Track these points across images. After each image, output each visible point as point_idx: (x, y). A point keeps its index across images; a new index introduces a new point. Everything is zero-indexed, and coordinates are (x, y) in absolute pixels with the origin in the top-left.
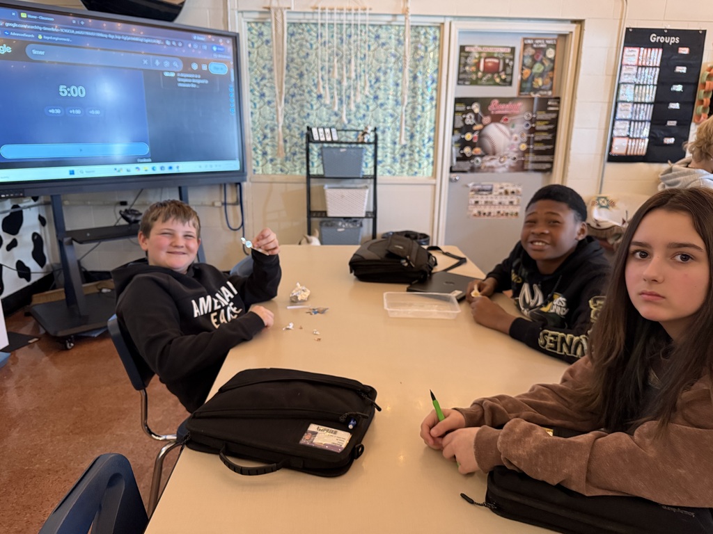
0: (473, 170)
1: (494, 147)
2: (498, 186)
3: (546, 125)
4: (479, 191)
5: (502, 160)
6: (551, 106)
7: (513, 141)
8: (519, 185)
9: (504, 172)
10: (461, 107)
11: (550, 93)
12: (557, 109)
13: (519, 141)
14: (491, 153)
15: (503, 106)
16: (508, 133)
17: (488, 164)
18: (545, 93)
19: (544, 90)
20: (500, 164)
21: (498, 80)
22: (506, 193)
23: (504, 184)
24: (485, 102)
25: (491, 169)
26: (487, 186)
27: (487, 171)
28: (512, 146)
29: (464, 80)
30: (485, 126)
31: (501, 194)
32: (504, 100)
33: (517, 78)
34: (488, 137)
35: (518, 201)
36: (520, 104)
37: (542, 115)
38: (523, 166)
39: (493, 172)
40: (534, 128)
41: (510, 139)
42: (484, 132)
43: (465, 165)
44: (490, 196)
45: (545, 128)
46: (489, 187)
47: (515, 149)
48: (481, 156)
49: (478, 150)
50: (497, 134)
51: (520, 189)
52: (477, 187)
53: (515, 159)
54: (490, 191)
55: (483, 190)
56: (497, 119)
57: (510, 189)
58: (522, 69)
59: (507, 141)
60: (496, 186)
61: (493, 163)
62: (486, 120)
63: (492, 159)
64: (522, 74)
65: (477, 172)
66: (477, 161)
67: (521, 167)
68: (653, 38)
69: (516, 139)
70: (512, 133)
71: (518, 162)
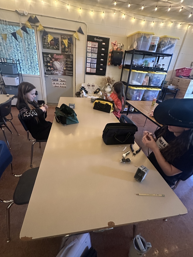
0: (52, 74)
1: (57, 68)
2: (60, 79)
3: (70, 62)
4: (54, 80)
5: (59, 72)
6: (71, 57)
7: (62, 67)
8: (65, 79)
9: (60, 75)
10: (45, 55)
11: (70, 53)
12: (72, 58)
13: (63, 67)
14: (56, 70)
15: (57, 56)
16: (60, 64)
17: (56, 73)
18: (69, 53)
19: (68, 52)
20: (59, 73)
21: (55, 48)
22: (62, 81)
23: (61, 79)
24: (52, 54)
25: (57, 74)
26: (56, 78)
27: (56, 75)
28: (61, 68)
29: (45, 47)
30: (53, 61)
31: (60, 81)
32: (57, 54)
33: (60, 48)
34: (55, 65)
35: (65, 83)
36: (62, 56)
37: (68, 60)
38: (65, 74)
39: (57, 75)
40: (67, 63)
41: (61, 66)
42: (53, 63)
43: (50, 73)
44: (57, 82)
45: (70, 63)
46: (57, 79)
47: (63, 69)
48: (54, 70)
49: (52, 68)
50: (57, 64)
51: (65, 80)
52: (54, 79)
53: (63, 72)
54: (57, 80)
55: (56, 80)
56: (56, 60)
57: (63, 80)
58: (62, 45)
59: (60, 66)
60: (59, 79)
61: (57, 72)
62: (53, 60)
63: (56, 71)
64: (62, 47)
65: (53, 75)
66: (53, 72)
67: (64, 74)
68: (95, 39)
69: (62, 66)
70: (61, 64)
71: (64, 73)
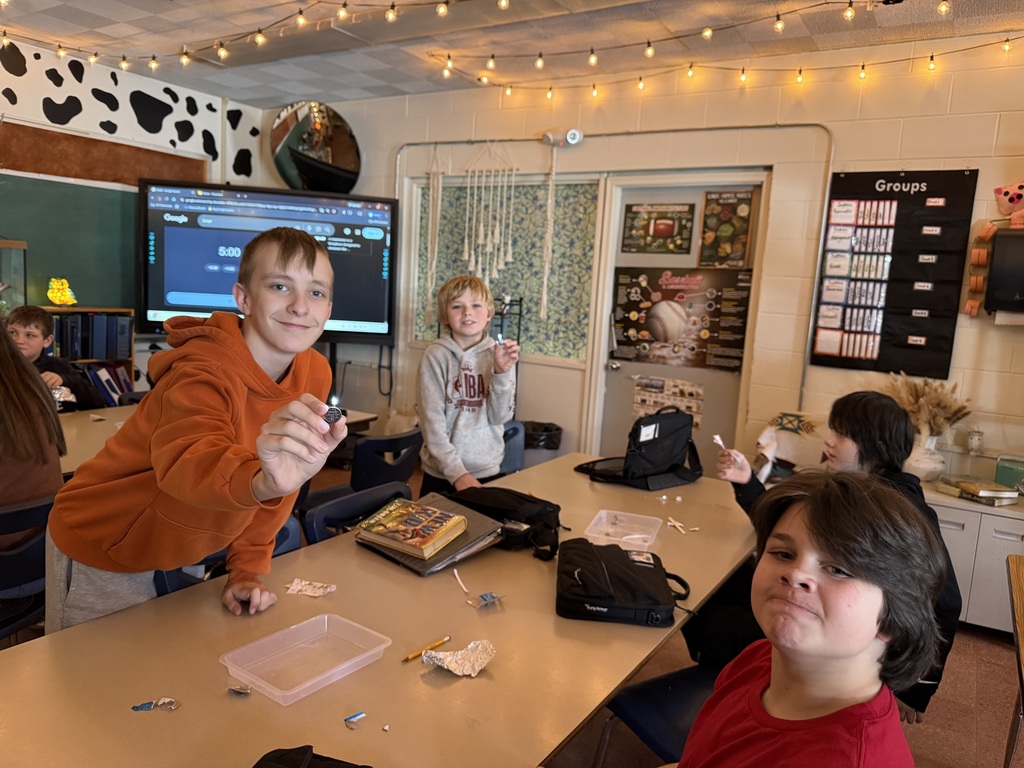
0: (639, 358)
1: (665, 331)
2: (672, 384)
3: (735, 306)
4: (646, 387)
5: (676, 349)
6: (742, 281)
7: (690, 326)
8: (700, 385)
9: (678, 366)
10: (624, 279)
11: (741, 263)
12: (748, 285)
13: (698, 326)
14: (662, 339)
15: (677, 280)
16: (684, 314)
17: (658, 353)
18: (735, 263)
19: (733, 259)
20: (674, 355)
21: (671, 246)
22: (682, 393)
23: (679, 382)
24: (654, 274)
25: (662, 360)
26: (656, 379)
27: (657, 362)
28: (688, 332)
29: (630, 246)
30: (654, 304)
31: (674, 394)
32: (678, 272)
33: (697, 243)
34: (658, 318)
35: (698, 408)
36: (699, 277)
37: (729, 293)
38: (704, 360)
39: (664, 363)
40: (719, 309)
41: (687, 322)
42: (653, 311)
43: (630, 351)
44: (660, 395)
45: (733, 310)
46: (660, 383)
47: (693, 337)
48: (650, 342)
49: (645, 334)
50: (672, 316)
51: (700, 391)
52: (645, 381)
53: (693, 349)
54: (661, 388)
55: (652, 387)
56: (670, 295)
57: (688, 389)
58: (704, 232)
59: (683, 324)
60: (669, 383)
61: (664, 352)
62: (656, 296)
63: (663, 347)
64: (704, 238)
65: (644, 361)
66: (644, 348)
67: (699, 361)
68: (880, 186)
69: (695, 323)
70: (689, 315)
71: (697, 354)
